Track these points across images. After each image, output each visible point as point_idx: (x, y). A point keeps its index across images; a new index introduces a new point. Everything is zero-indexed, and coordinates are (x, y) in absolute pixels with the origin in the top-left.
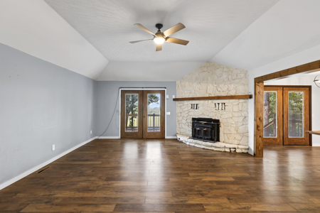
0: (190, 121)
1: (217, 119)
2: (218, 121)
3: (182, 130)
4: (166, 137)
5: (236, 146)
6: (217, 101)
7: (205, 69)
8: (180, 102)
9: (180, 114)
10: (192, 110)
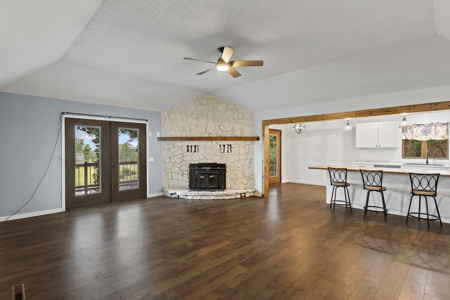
0: (186, 168)
1: (222, 163)
2: (224, 165)
3: (172, 182)
4: (149, 196)
5: (242, 191)
6: (223, 143)
7: (204, 102)
8: (167, 142)
9: (168, 160)
10: (189, 153)
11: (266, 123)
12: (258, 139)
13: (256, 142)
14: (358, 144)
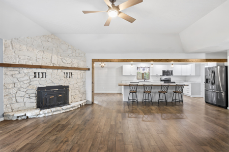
2: (67, 87)
5: (81, 103)
7: (49, 40)
9: (12, 85)
10: (37, 79)
11: (94, 61)
12: (89, 69)
13: (88, 72)
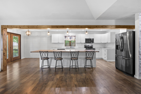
11: (4, 27)
14: (53, 42)
